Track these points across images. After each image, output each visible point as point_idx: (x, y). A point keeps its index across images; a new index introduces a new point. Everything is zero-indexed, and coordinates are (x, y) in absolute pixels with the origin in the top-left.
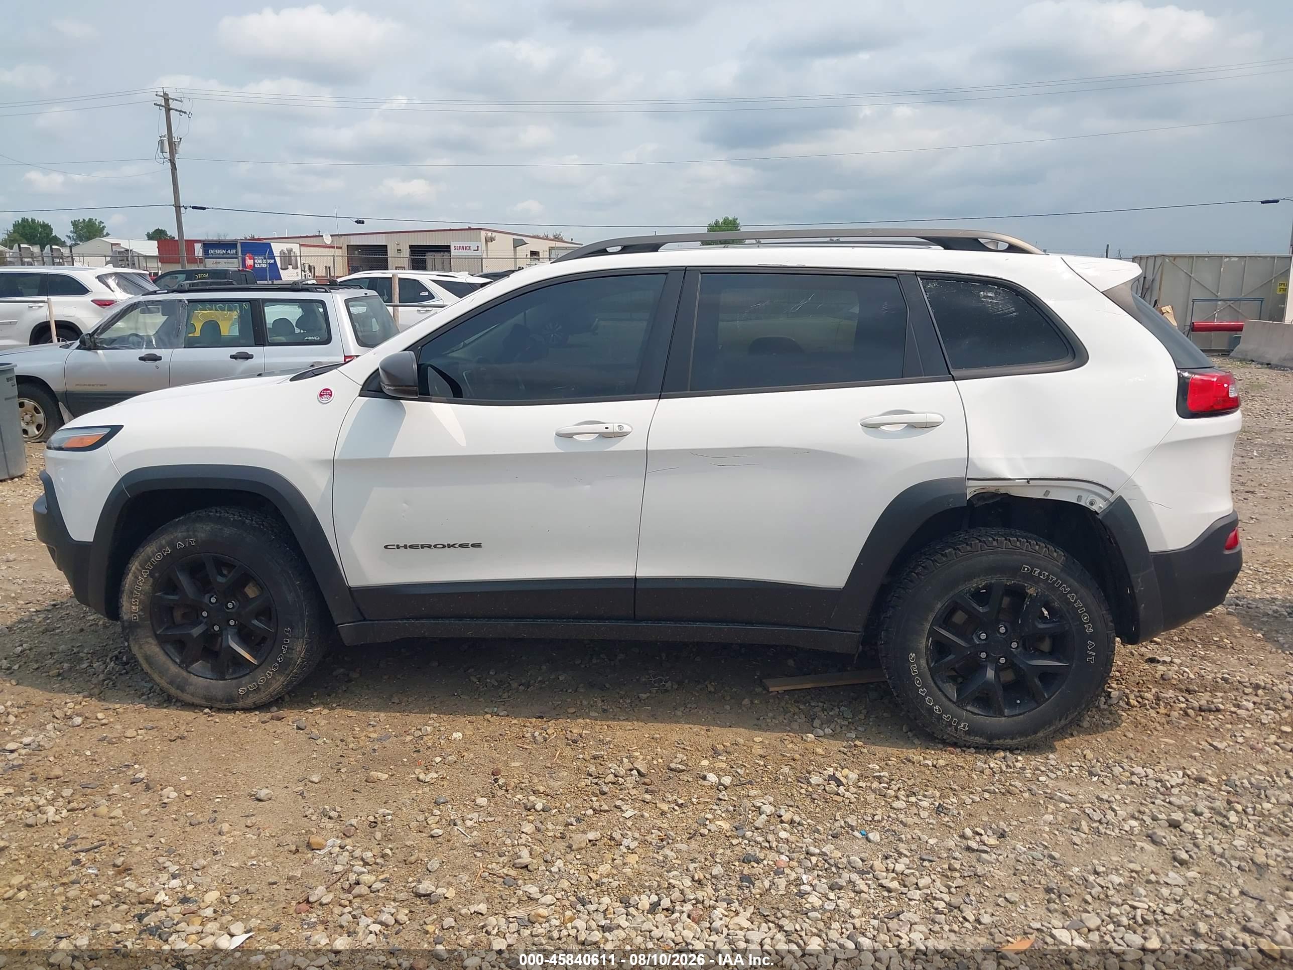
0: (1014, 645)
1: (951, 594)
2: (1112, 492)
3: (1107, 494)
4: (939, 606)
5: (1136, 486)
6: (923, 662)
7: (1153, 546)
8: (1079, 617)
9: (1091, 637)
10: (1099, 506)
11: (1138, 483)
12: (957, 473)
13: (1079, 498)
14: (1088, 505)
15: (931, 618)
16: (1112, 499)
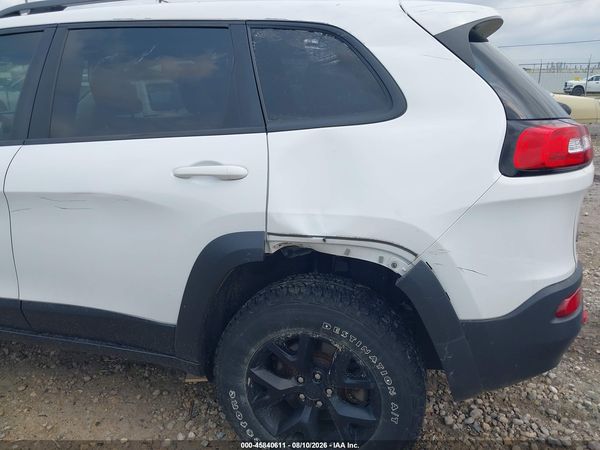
0: (329, 391)
1: (263, 341)
2: (416, 255)
3: (411, 257)
4: (253, 351)
5: (443, 251)
6: (245, 399)
7: (463, 314)
8: (382, 379)
9: (394, 399)
10: (402, 269)
11: (446, 246)
12: (257, 226)
13: (381, 259)
14: (390, 267)
15: (247, 360)
16: (415, 263)
